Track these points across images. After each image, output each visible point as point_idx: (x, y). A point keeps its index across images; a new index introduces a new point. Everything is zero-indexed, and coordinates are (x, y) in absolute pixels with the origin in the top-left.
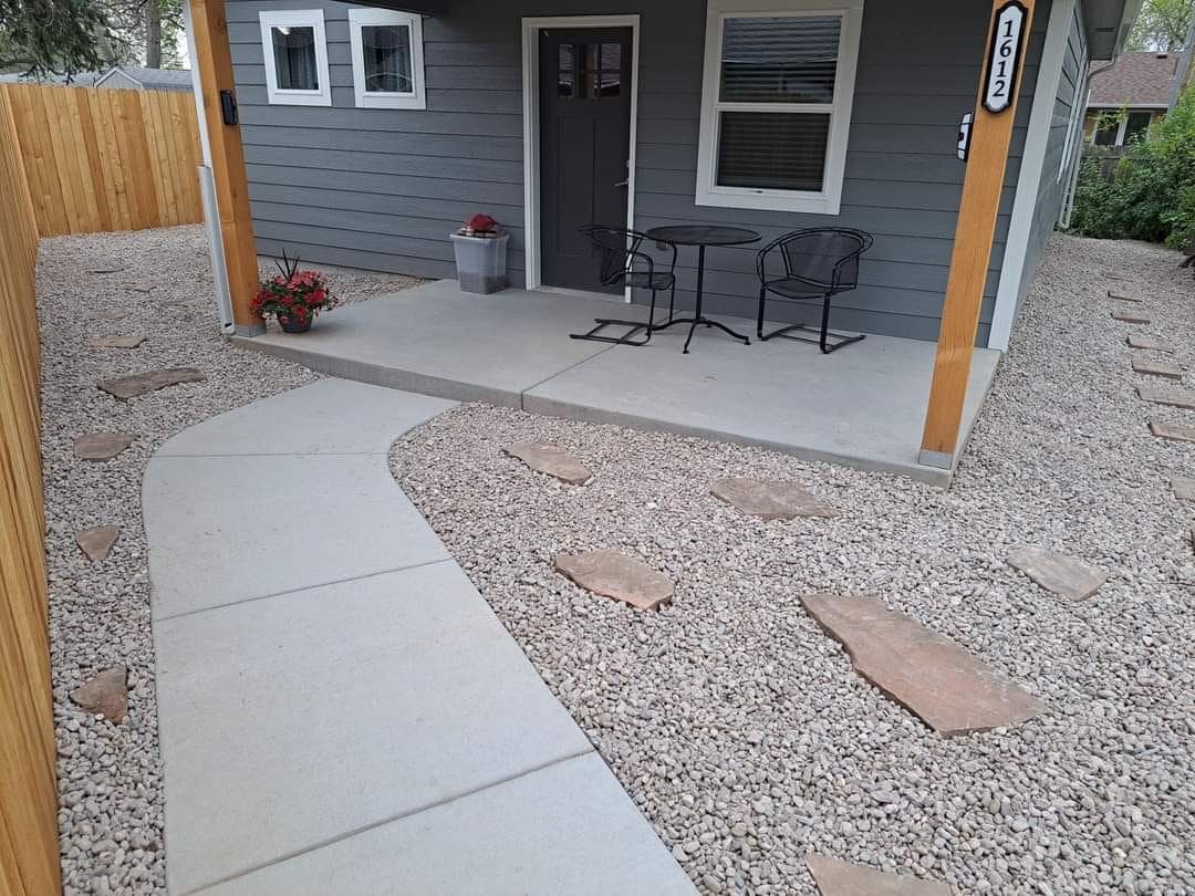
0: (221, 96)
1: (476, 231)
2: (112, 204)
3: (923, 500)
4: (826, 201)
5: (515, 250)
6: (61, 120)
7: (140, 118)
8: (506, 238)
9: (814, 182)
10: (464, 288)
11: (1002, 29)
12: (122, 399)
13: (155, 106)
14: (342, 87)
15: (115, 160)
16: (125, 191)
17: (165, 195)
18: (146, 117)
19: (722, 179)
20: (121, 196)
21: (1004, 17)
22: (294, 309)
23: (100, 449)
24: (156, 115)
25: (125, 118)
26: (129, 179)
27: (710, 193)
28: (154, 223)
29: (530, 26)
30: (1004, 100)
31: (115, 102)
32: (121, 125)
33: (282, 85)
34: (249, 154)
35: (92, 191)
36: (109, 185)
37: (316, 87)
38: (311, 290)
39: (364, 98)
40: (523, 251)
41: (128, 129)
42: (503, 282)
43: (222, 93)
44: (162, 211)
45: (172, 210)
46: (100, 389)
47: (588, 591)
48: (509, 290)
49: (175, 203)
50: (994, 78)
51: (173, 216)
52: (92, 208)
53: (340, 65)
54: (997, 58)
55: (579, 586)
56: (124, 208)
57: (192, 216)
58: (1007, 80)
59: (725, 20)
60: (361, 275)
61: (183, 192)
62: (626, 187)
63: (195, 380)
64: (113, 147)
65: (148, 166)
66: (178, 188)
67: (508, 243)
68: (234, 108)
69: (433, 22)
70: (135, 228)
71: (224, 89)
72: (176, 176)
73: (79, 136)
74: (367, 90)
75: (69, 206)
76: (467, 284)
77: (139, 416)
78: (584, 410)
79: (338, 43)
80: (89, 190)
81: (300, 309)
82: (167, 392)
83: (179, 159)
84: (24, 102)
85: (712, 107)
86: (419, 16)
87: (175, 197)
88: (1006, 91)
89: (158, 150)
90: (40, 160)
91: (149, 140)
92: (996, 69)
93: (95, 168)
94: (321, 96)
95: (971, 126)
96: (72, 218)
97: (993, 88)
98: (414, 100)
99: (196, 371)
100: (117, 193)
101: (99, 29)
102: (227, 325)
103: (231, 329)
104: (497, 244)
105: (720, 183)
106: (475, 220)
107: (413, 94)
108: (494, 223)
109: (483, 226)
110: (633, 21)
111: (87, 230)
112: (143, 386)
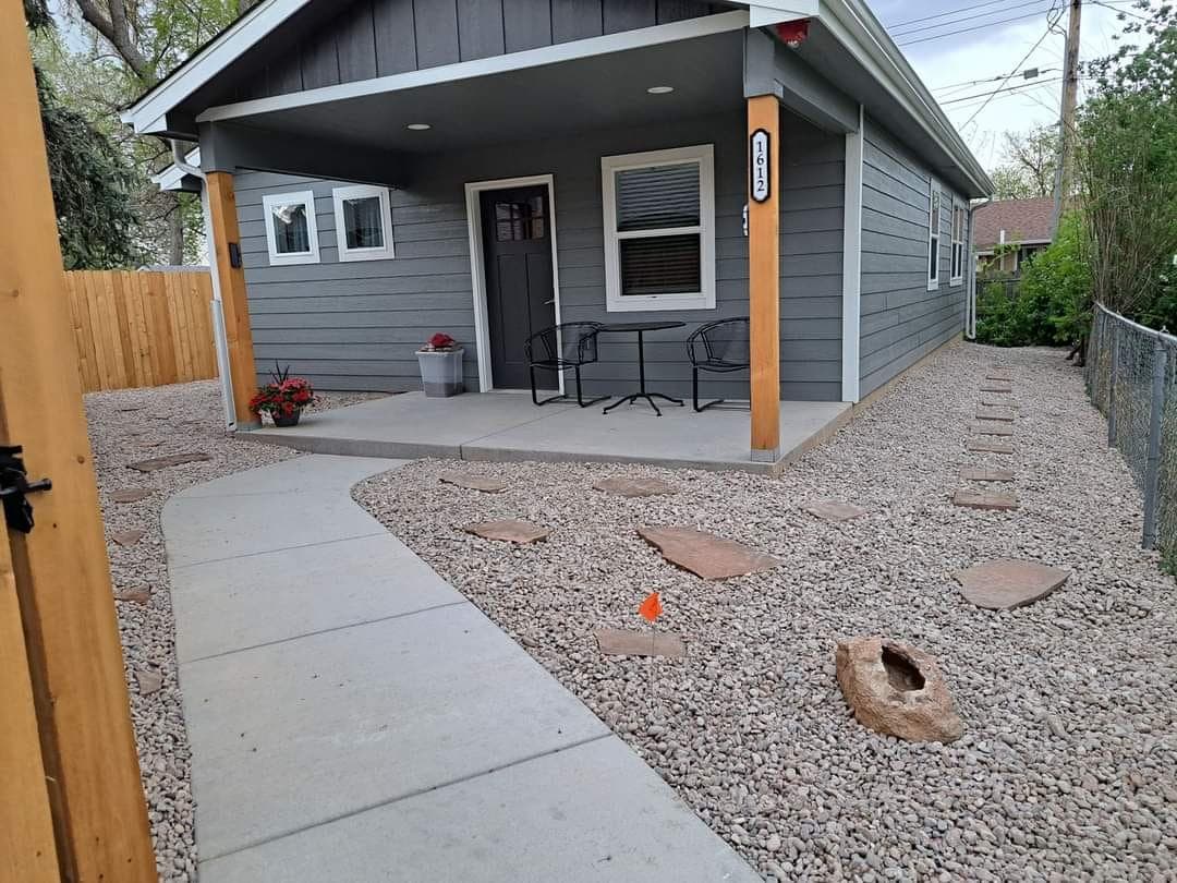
0: (230, 247)
1: (436, 347)
2: (138, 365)
3: (752, 482)
4: (705, 299)
5: (469, 361)
6: (99, 298)
7: (164, 294)
8: (462, 351)
9: (693, 284)
10: (428, 394)
11: (756, 147)
12: (145, 472)
13: (177, 285)
14: (328, 247)
15: (142, 328)
16: (149, 354)
17: (182, 357)
18: (169, 292)
19: (626, 290)
20: (146, 358)
21: (756, 140)
22: (284, 405)
23: (129, 496)
24: (178, 292)
25: (151, 294)
26: (153, 344)
27: (617, 302)
28: (173, 380)
29: (472, 190)
30: (765, 193)
31: (144, 282)
32: (148, 299)
33: (281, 250)
34: (250, 292)
35: (121, 354)
36: (135, 349)
37: (308, 249)
38: (298, 391)
39: (346, 254)
40: (476, 361)
41: (153, 303)
42: (461, 387)
43: (230, 245)
44: (180, 369)
45: (188, 368)
46: (127, 467)
47: (486, 538)
48: (466, 394)
49: (191, 363)
50: (756, 180)
51: (189, 373)
52: (121, 369)
53: (326, 231)
54: (756, 166)
55: (480, 537)
56: (147, 367)
57: (206, 373)
58: (765, 180)
59: (616, 173)
60: (345, 396)
61: (199, 353)
62: (553, 304)
63: (203, 460)
64: (141, 318)
65: (170, 333)
66: (195, 349)
67: (464, 355)
68: (239, 255)
69: (399, 193)
70: (156, 385)
71: (232, 241)
72: (192, 339)
73: (112, 311)
74: (349, 247)
75: (102, 368)
76: (431, 391)
77: (159, 479)
78: (508, 452)
79: (325, 215)
80: (119, 354)
81: (288, 406)
82: (181, 466)
83: (196, 327)
84: (69, 285)
85: (612, 238)
86: (386, 189)
87: (192, 358)
88: (765, 187)
89: (178, 318)
90: (80, 330)
91: (171, 310)
92: (756, 173)
93: (125, 335)
94: (312, 256)
95: (748, 212)
96: (104, 379)
97: (756, 186)
98: (386, 251)
99: (204, 454)
100: (142, 356)
101: (132, 228)
102: (231, 424)
103: (233, 427)
104: (455, 357)
105: (624, 292)
106: (435, 338)
107: (384, 248)
108: (450, 340)
109: (441, 343)
110: (547, 179)
111: (115, 388)
112: (160, 464)
